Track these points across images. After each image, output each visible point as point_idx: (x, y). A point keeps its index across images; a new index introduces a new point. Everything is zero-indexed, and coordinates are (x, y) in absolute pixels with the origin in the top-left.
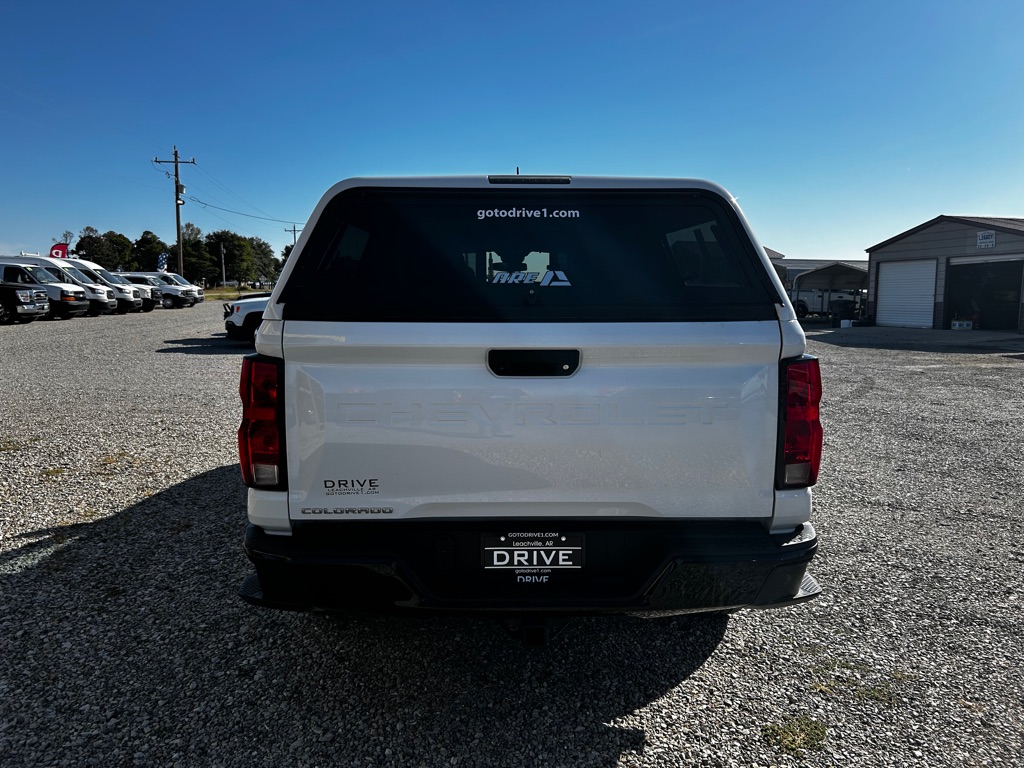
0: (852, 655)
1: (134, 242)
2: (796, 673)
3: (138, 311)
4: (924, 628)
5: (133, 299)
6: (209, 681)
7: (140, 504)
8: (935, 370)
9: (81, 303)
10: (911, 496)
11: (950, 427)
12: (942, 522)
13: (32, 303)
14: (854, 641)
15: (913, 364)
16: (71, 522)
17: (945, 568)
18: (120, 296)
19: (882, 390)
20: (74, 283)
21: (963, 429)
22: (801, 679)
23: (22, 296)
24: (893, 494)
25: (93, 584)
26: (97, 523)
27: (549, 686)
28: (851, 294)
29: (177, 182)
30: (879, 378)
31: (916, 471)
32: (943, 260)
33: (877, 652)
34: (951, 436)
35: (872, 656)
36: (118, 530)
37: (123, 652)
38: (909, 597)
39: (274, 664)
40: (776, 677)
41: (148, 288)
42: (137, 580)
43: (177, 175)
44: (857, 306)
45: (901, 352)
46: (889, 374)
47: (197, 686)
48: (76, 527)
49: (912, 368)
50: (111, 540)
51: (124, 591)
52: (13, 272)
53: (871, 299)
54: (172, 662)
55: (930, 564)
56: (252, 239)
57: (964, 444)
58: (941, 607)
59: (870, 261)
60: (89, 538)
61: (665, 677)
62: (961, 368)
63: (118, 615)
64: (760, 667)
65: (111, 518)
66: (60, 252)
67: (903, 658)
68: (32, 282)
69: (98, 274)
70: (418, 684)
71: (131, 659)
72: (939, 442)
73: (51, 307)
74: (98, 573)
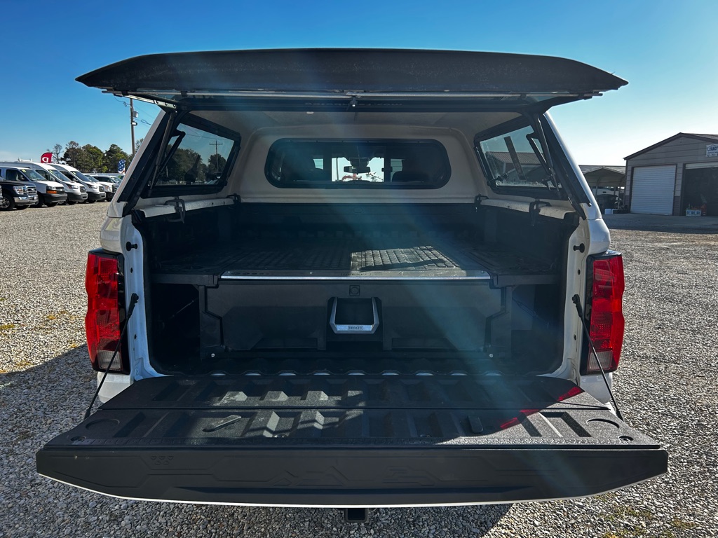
0: (636, 502)
1: (105, 152)
2: (590, 521)
3: (103, 201)
4: (695, 475)
5: (99, 193)
6: (82, 526)
7: (66, 355)
8: (676, 246)
9: (61, 195)
10: (671, 350)
11: (694, 291)
12: (698, 374)
13: (25, 195)
14: (638, 488)
15: (661, 242)
16: (8, 370)
17: (705, 416)
18: (90, 190)
19: (640, 262)
20: (57, 181)
21: (704, 294)
22: (594, 526)
23: (17, 190)
24: (657, 349)
25: (10, 427)
26: (28, 371)
27: (375, 533)
28: (612, 190)
29: (132, 109)
30: (636, 253)
31: (672, 329)
32: (680, 165)
33: (658, 498)
34: (696, 300)
35: (653, 503)
36: (43, 378)
37: (17, 495)
38: (680, 444)
39: (141, 509)
40: (572, 524)
41: (110, 184)
42: (46, 424)
43: (131, 105)
44: (617, 199)
45: (650, 232)
46: (643, 249)
47: (71, 532)
48: (10, 375)
49: (660, 245)
50: (35, 387)
51: (33, 435)
52: (12, 173)
53: (627, 193)
54: (55, 506)
55: (693, 412)
56: (187, 151)
57: (707, 305)
58: (707, 454)
59: (627, 167)
60: (19, 385)
61: (476, 524)
62: (697, 245)
63: (22, 458)
64: (558, 515)
65: (40, 367)
66: (48, 159)
67: (680, 505)
68: (26, 180)
69: (74, 174)
70: (263, 530)
71: (22, 502)
72: (687, 305)
73: (39, 198)
74: (16, 418)
